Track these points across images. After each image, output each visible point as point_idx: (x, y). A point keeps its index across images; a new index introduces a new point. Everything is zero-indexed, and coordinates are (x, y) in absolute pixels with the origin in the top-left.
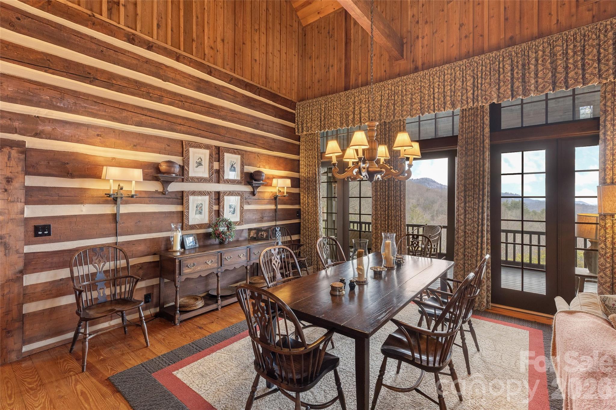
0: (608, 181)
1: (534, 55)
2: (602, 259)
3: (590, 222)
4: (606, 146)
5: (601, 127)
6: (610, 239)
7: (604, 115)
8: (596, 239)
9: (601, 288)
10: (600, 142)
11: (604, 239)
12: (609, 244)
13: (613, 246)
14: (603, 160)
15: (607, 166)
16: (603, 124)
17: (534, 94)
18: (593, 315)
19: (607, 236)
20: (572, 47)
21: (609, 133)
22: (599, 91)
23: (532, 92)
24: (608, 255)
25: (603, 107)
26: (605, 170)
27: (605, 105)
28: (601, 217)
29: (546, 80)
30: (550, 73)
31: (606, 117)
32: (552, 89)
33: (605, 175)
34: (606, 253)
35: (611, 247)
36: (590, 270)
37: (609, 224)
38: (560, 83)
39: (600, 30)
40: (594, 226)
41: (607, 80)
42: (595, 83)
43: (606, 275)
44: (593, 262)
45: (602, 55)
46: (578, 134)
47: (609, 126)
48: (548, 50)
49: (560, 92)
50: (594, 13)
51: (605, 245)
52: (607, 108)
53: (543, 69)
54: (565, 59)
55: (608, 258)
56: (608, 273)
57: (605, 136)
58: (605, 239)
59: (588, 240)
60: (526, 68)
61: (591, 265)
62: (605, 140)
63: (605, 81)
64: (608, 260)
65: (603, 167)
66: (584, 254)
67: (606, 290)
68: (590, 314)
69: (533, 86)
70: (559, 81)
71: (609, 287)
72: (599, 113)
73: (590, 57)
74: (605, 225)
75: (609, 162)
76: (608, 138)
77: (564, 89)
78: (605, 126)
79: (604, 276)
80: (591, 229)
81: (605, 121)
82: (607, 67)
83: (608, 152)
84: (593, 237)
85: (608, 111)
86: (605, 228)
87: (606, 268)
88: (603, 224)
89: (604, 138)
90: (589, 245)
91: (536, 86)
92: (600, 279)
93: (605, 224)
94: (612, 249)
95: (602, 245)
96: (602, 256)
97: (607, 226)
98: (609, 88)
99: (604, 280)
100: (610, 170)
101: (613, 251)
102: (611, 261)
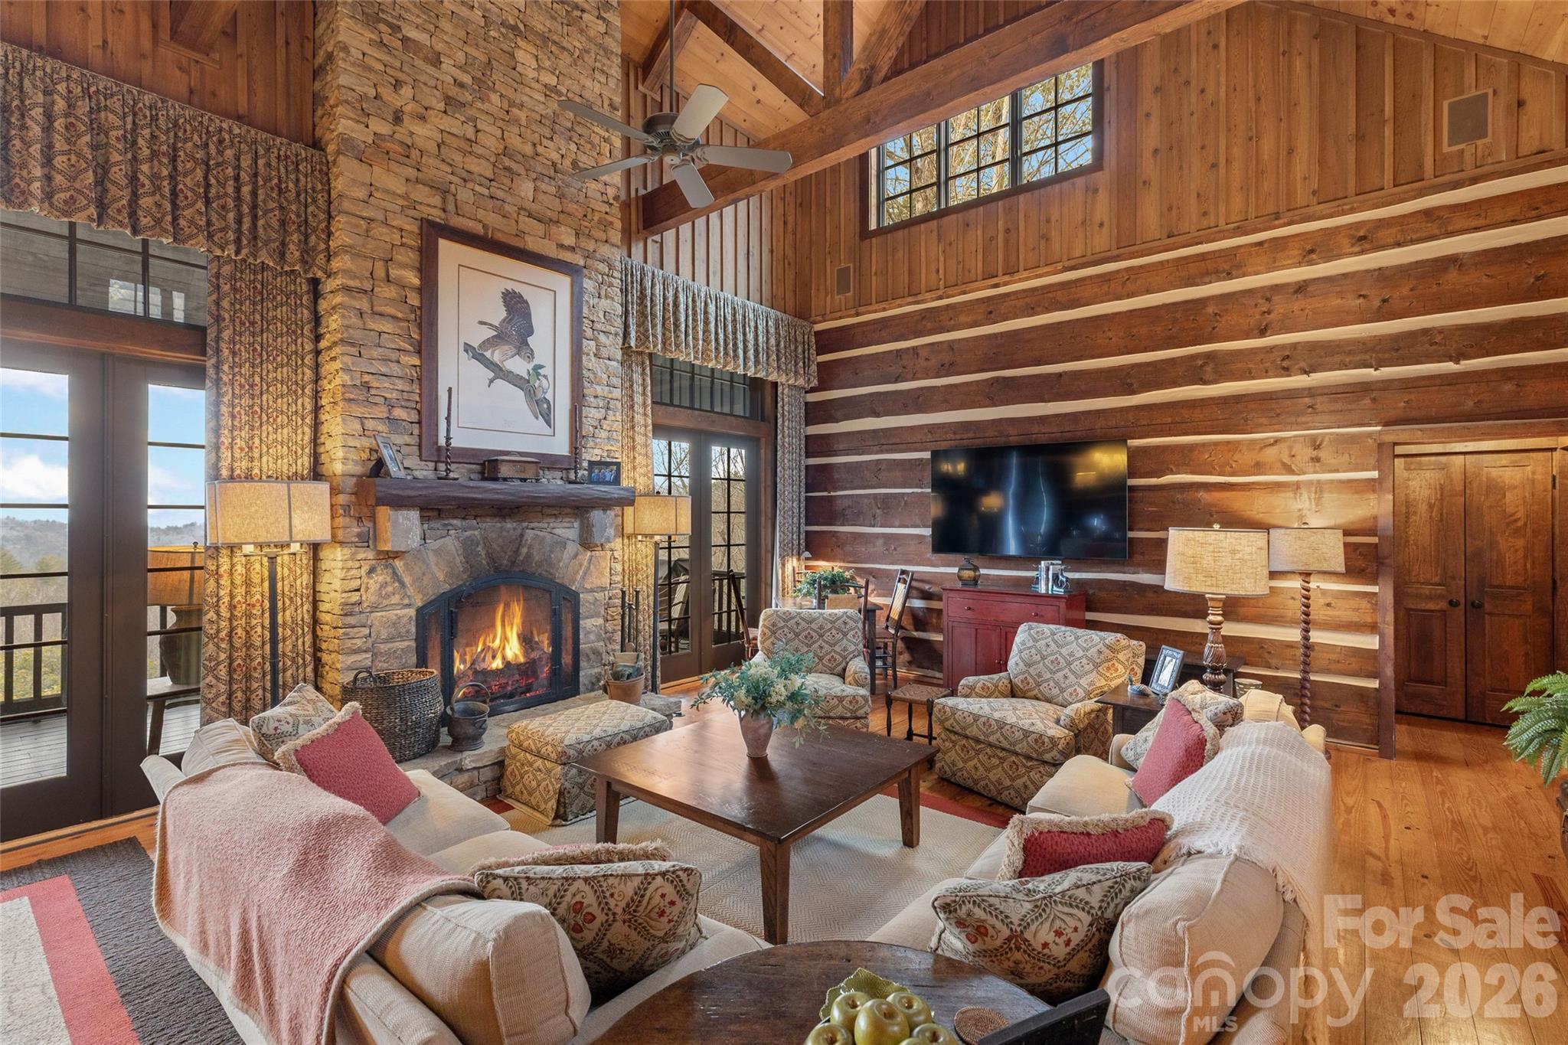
0: (225, 473)
1: (40, 98)
2: (211, 645)
3: (178, 565)
4: (219, 395)
5: (210, 352)
6: (226, 599)
7: (216, 327)
8: (190, 603)
9: (208, 710)
10: (208, 383)
11: (215, 600)
12: (224, 611)
13: (232, 613)
14: (213, 424)
15: (223, 439)
16: (213, 344)
17: (41, 210)
18: (246, 763)
19: (222, 593)
20: (146, 132)
21: (226, 368)
22: (205, 268)
23: (36, 202)
24: (223, 634)
25: (214, 308)
26: (217, 448)
27: (217, 303)
28: (210, 552)
29: (77, 185)
30: (90, 173)
31: (220, 331)
32: (95, 217)
33: (218, 458)
34: (218, 631)
35: (228, 615)
36: (175, 680)
37: (224, 568)
38: (119, 211)
39: (208, 132)
40: (186, 574)
41: (223, 251)
42: (198, 248)
43: (217, 678)
44: (183, 660)
45: (213, 191)
46: (155, 353)
47: (226, 352)
48: (83, 107)
49: (115, 234)
50: (192, 84)
51: (218, 614)
52: (222, 313)
53: (69, 152)
54: (129, 156)
55: (222, 640)
56: (223, 672)
57: (217, 373)
58: (218, 601)
59: (169, 608)
60: (13, 120)
61: (178, 666)
62: (218, 382)
63: (218, 253)
64: (223, 646)
65: (214, 440)
66: (161, 643)
67: (217, 711)
68: (241, 764)
69: (37, 184)
70: (116, 205)
71: (223, 703)
72: (204, 319)
73: (188, 181)
74: (217, 570)
75: (226, 432)
76: (225, 378)
77: (128, 232)
78: (218, 351)
79: (214, 681)
80: (180, 581)
81: (218, 339)
82: (223, 224)
83: (224, 410)
84: (184, 599)
85: (224, 319)
86: (217, 574)
87: (218, 664)
88: (214, 568)
89: (215, 377)
90: (172, 619)
91: (48, 189)
92: (206, 691)
93: (218, 567)
94: (230, 620)
95: (212, 615)
96: (211, 638)
97: (221, 570)
98: (226, 270)
99: (214, 691)
100: (227, 448)
101: (231, 624)
102: (228, 647)
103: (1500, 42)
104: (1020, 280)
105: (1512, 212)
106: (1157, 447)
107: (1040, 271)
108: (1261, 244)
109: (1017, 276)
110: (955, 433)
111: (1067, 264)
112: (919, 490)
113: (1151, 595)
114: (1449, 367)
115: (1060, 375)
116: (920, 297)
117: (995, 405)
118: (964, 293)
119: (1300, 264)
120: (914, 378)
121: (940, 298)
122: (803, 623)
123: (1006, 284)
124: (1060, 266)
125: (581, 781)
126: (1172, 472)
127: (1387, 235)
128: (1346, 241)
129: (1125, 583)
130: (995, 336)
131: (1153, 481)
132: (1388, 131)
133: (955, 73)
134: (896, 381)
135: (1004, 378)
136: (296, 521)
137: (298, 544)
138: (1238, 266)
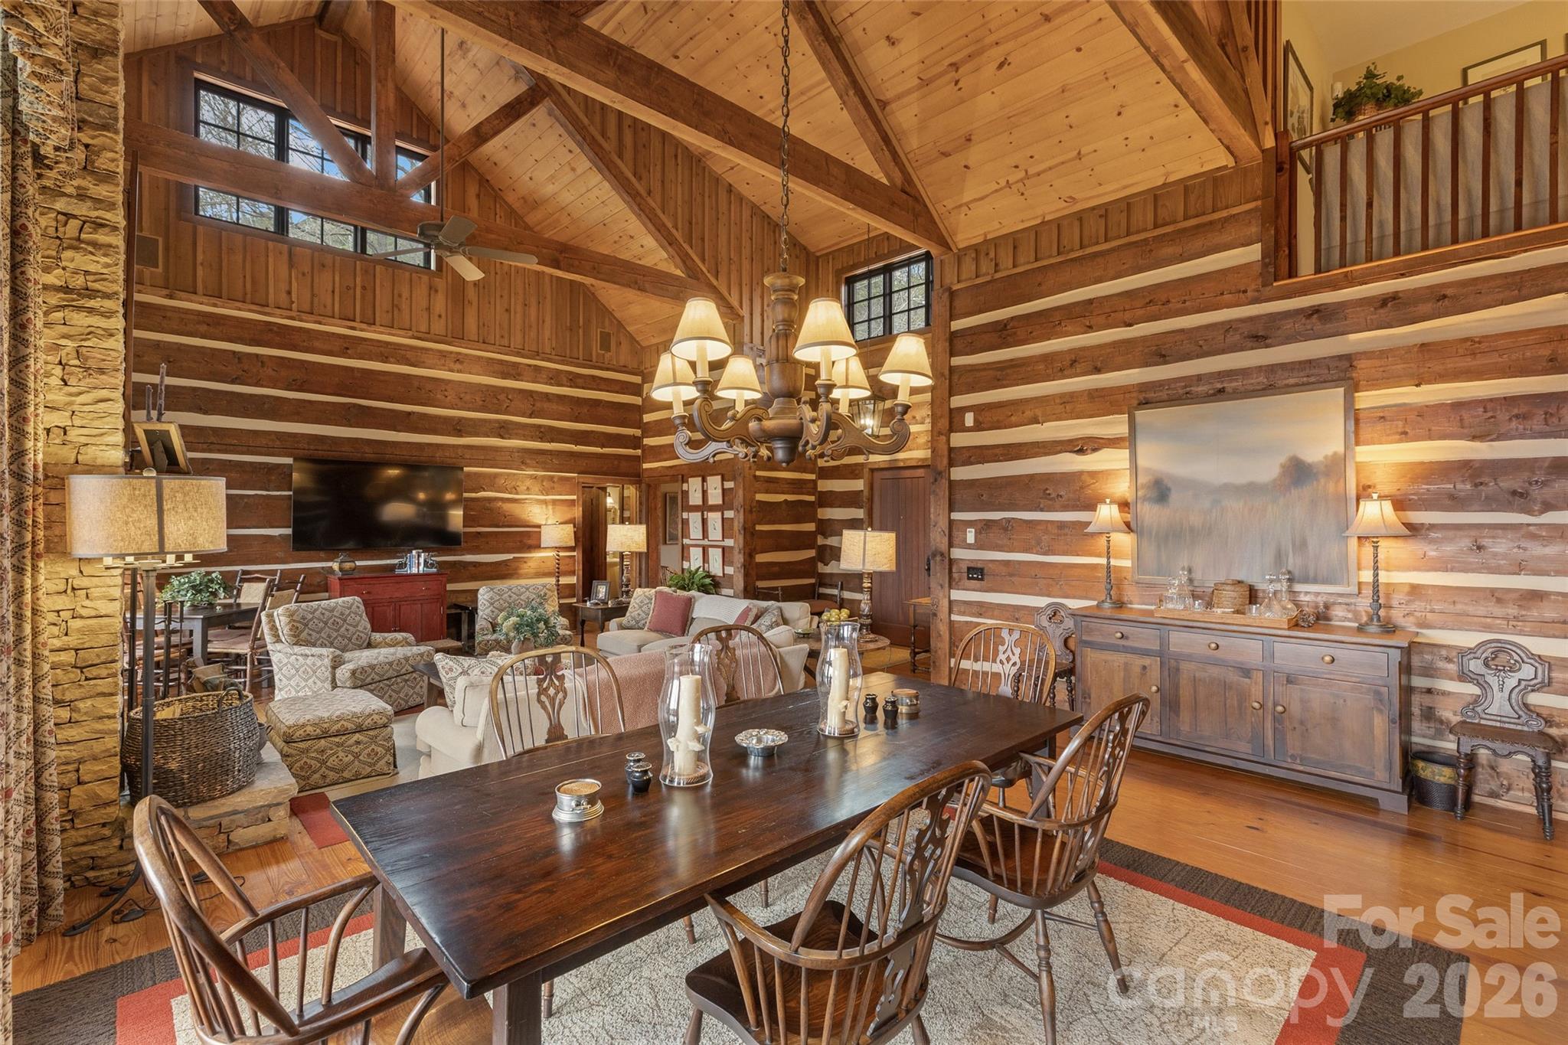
103: (617, 315)
104: (375, 332)
105: (617, 388)
106: (475, 474)
107: (394, 331)
108: (530, 366)
109: (373, 328)
110: (308, 443)
111: (416, 334)
112: (264, 493)
113: (472, 569)
114: (598, 450)
115: (409, 414)
116: (267, 310)
117: (351, 426)
118: (320, 323)
119: (546, 384)
120: (257, 384)
121: (292, 318)
122: (327, 613)
123: (362, 330)
124: (410, 333)
125: (356, 750)
126: (484, 490)
127: (580, 381)
128: (565, 379)
129: (455, 562)
130: (352, 369)
131: (473, 495)
132: (581, 331)
133: (493, 236)
134: (233, 382)
135: (360, 406)
136: (170, 528)
137: (173, 556)
138: (519, 375)
